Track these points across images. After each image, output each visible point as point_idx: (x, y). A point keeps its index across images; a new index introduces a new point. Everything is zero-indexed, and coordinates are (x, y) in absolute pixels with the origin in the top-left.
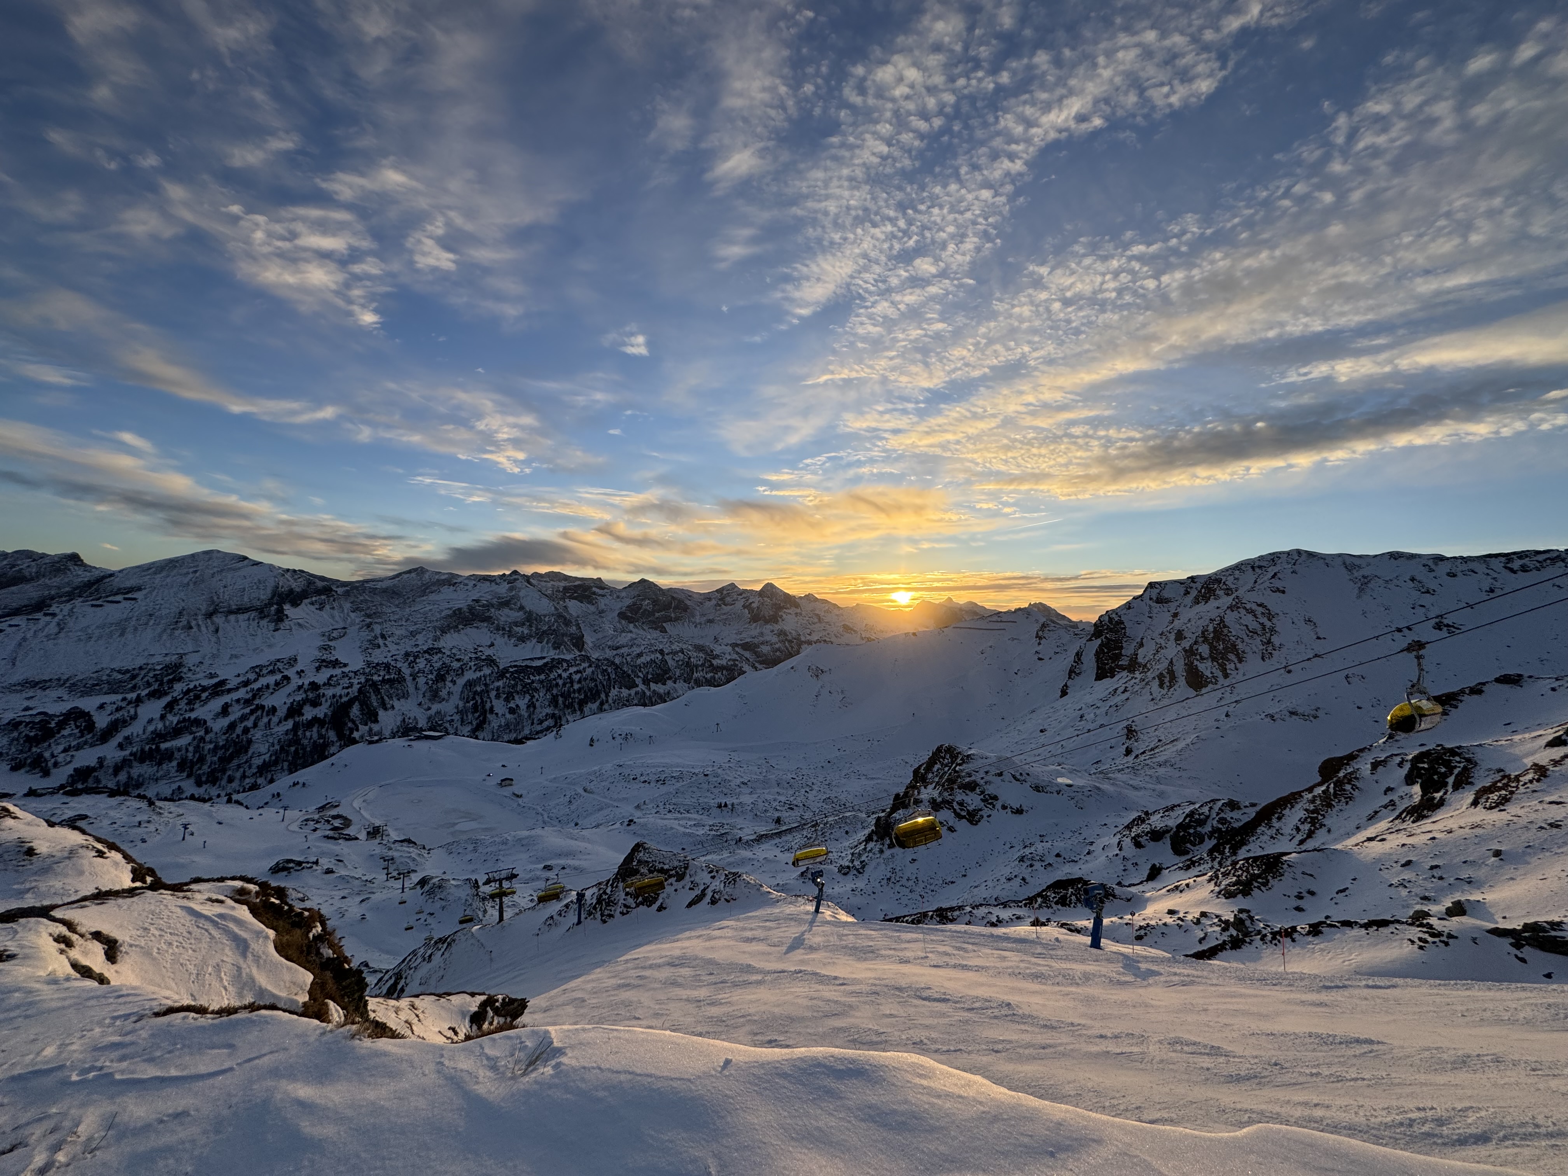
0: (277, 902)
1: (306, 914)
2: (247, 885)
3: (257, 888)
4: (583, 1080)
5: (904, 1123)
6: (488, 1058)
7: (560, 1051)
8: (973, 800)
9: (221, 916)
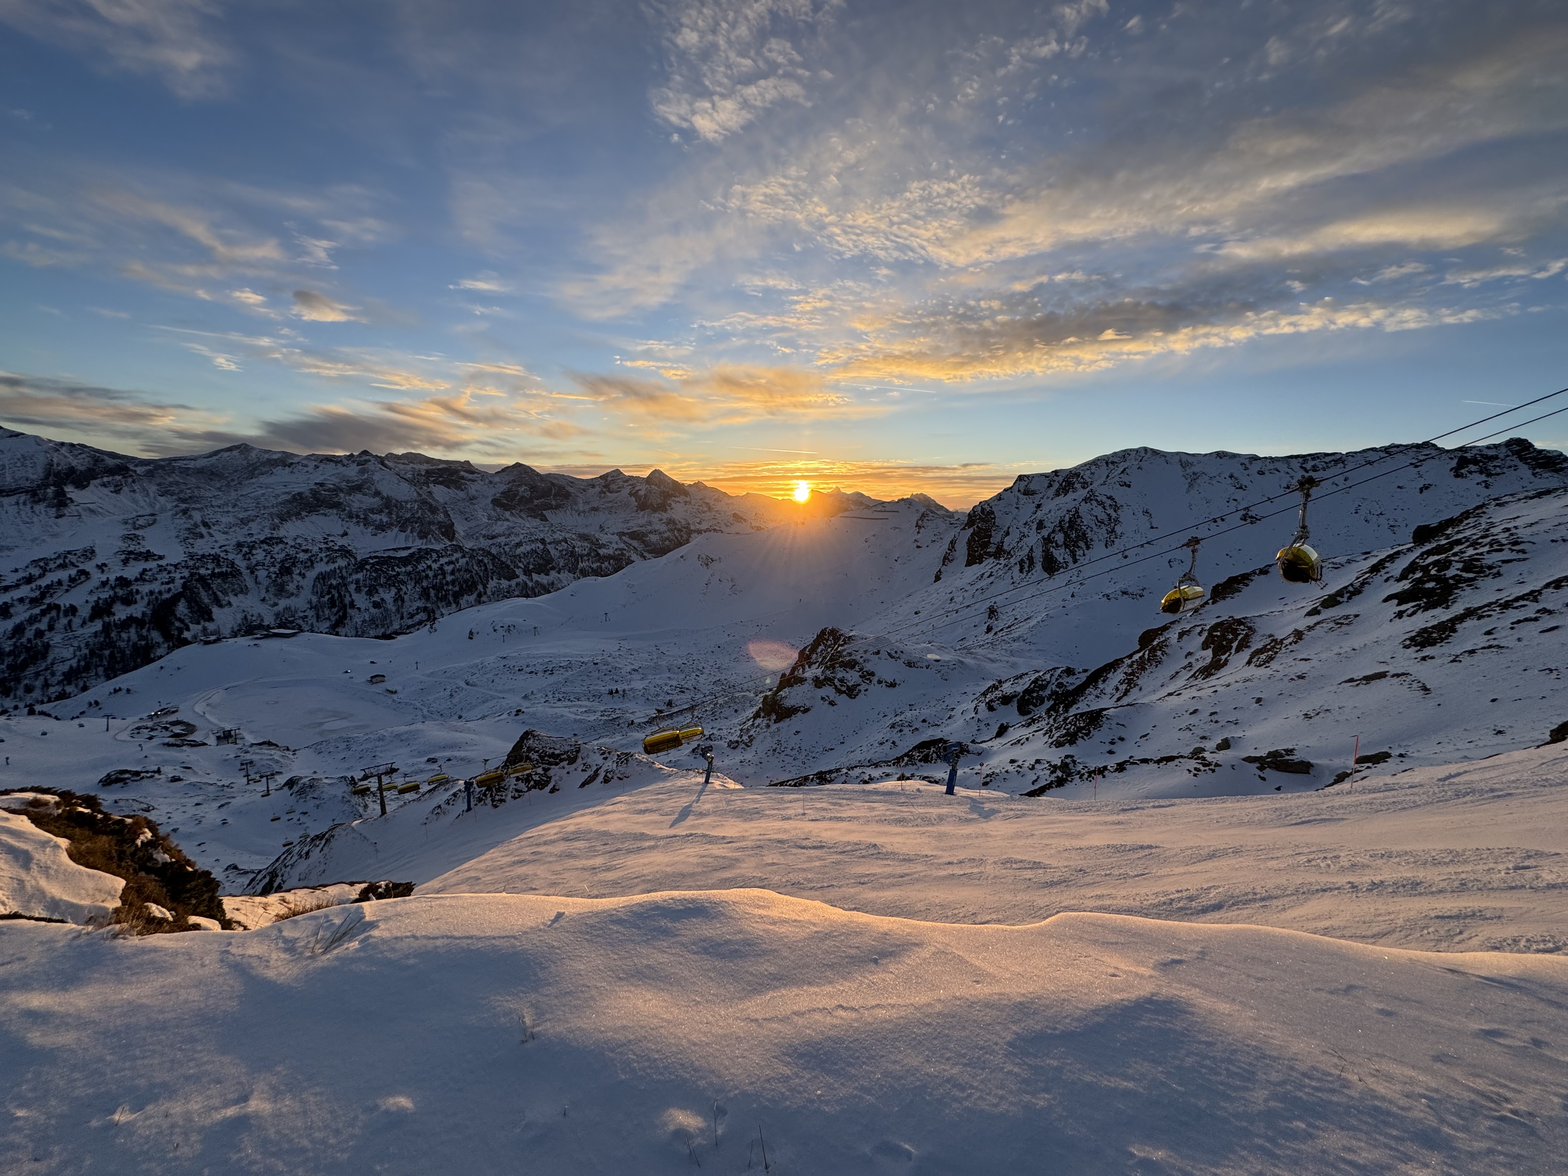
0: (86, 811)
1: (129, 821)
2: (40, 796)
3: (57, 798)
4: (393, 950)
5: (736, 951)
6: (286, 941)
7: (372, 925)
8: (852, 677)
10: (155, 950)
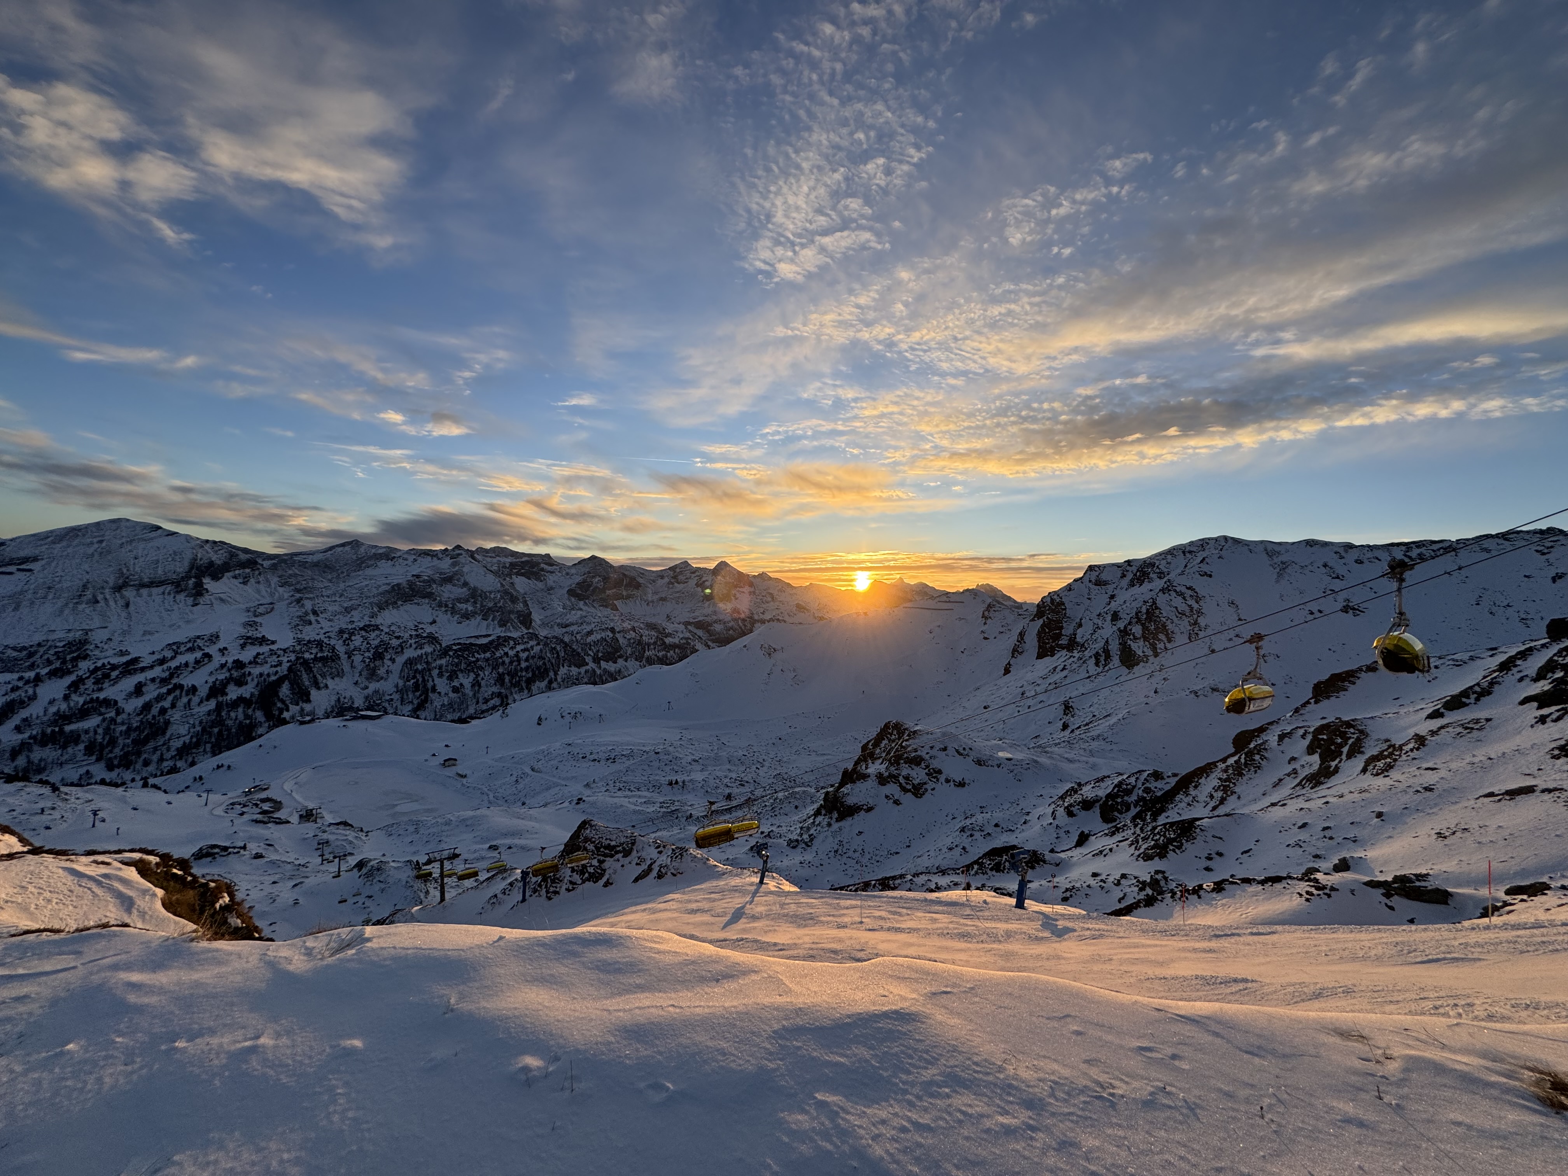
0: (180, 873)
1: (212, 885)
2: (145, 857)
3: (158, 859)
4: (378, 956)
5: (620, 969)
6: (307, 948)
7: (369, 940)
8: (918, 774)
9: (105, 876)
10: (217, 950)
